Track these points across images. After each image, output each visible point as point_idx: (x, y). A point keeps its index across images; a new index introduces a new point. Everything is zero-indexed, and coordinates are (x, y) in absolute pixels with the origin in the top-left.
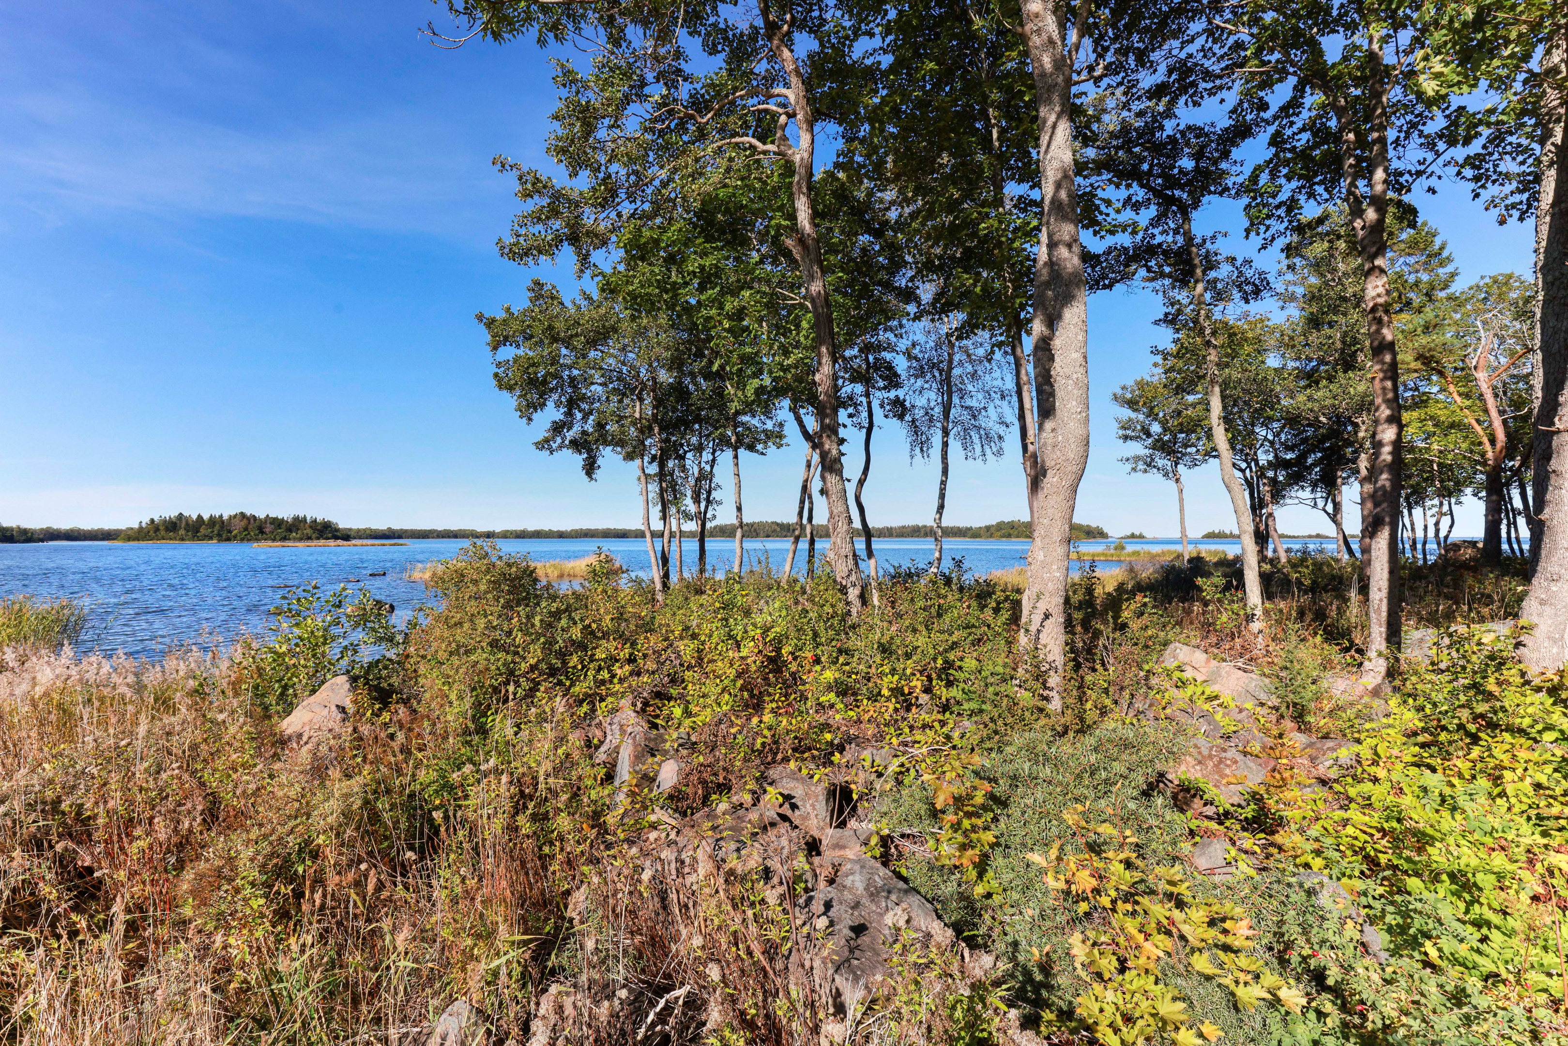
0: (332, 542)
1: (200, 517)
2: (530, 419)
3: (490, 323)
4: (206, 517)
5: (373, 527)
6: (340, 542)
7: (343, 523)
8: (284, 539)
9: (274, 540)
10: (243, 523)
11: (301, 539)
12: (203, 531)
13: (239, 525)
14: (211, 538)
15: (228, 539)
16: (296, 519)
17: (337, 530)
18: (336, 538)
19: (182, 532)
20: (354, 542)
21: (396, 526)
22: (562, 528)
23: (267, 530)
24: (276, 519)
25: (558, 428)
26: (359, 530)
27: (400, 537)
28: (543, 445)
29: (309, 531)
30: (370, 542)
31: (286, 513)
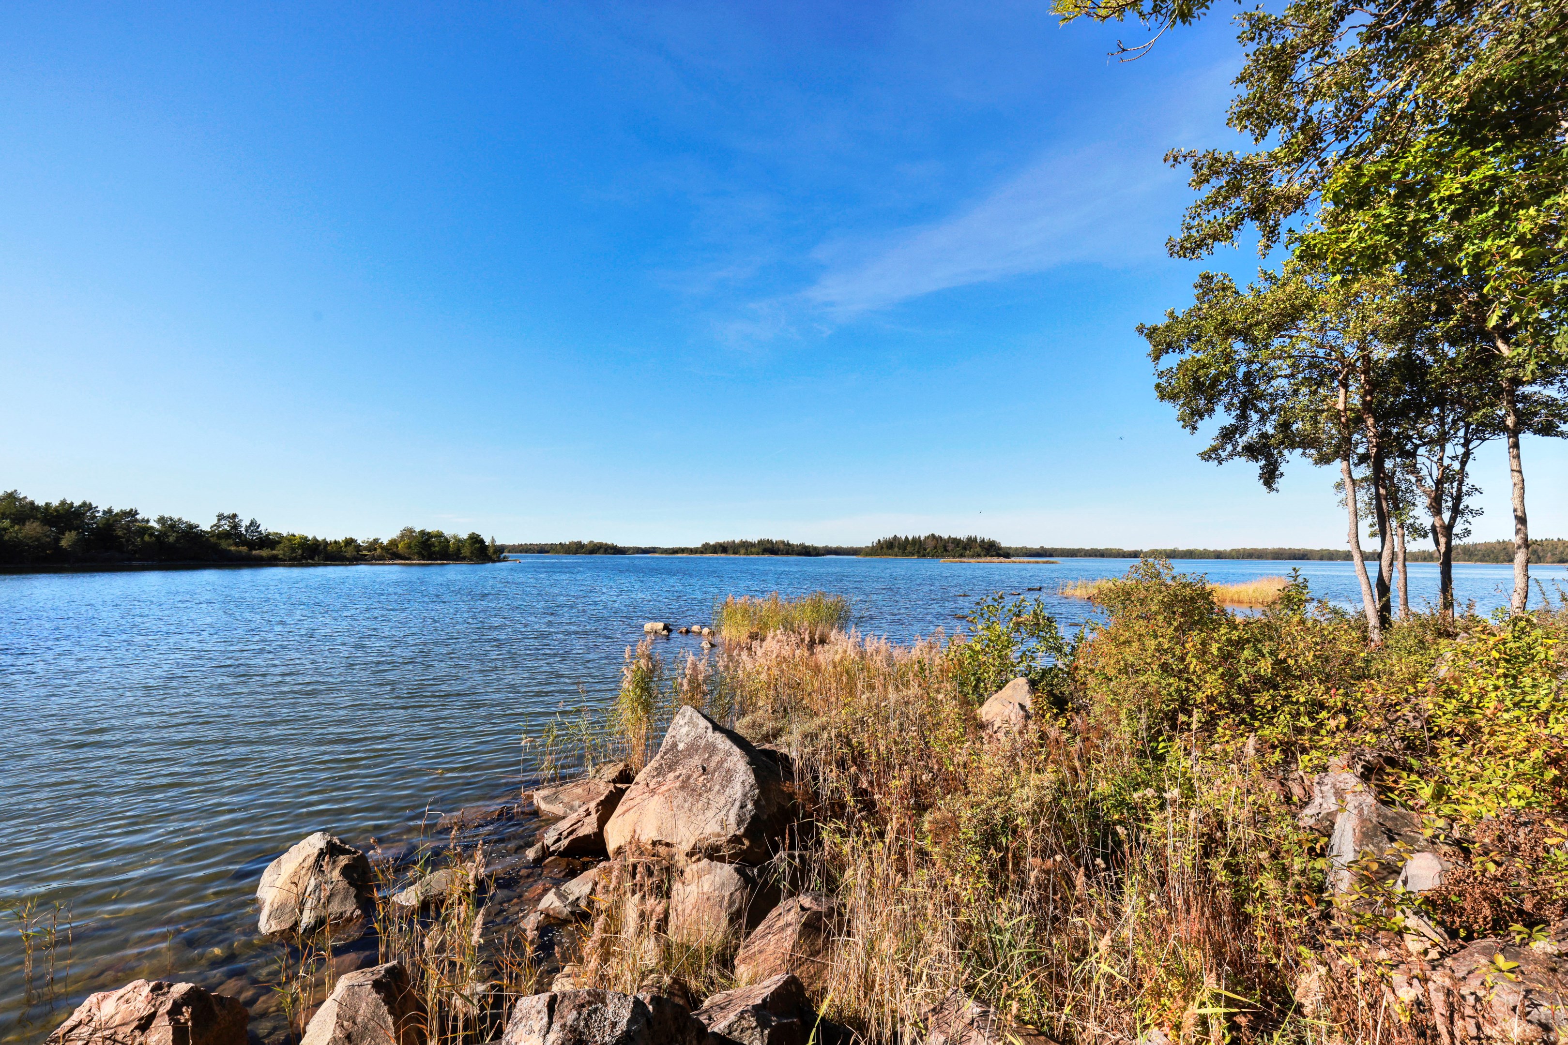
0: (995, 559)
1: (907, 538)
2: (1194, 428)
3: (1151, 333)
4: (910, 538)
5: (1028, 546)
6: (1002, 559)
7: (1005, 543)
8: (961, 556)
9: (954, 557)
10: (933, 543)
11: (973, 556)
12: (909, 549)
13: (931, 544)
14: (913, 555)
15: (924, 556)
16: (969, 539)
17: (1000, 548)
18: (999, 555)
19: (896, 549)
20: (1013, 559)
21: (1048, 546)
22: (1220, 548)
23: (949, 548)
24: (955, 539)
25: (1228, 434)
26: (1017, 549)
27: (1051, 556)
28: (1211, 454)
29: (978, 549)
30: (1026, 559)
31: (962, 534)
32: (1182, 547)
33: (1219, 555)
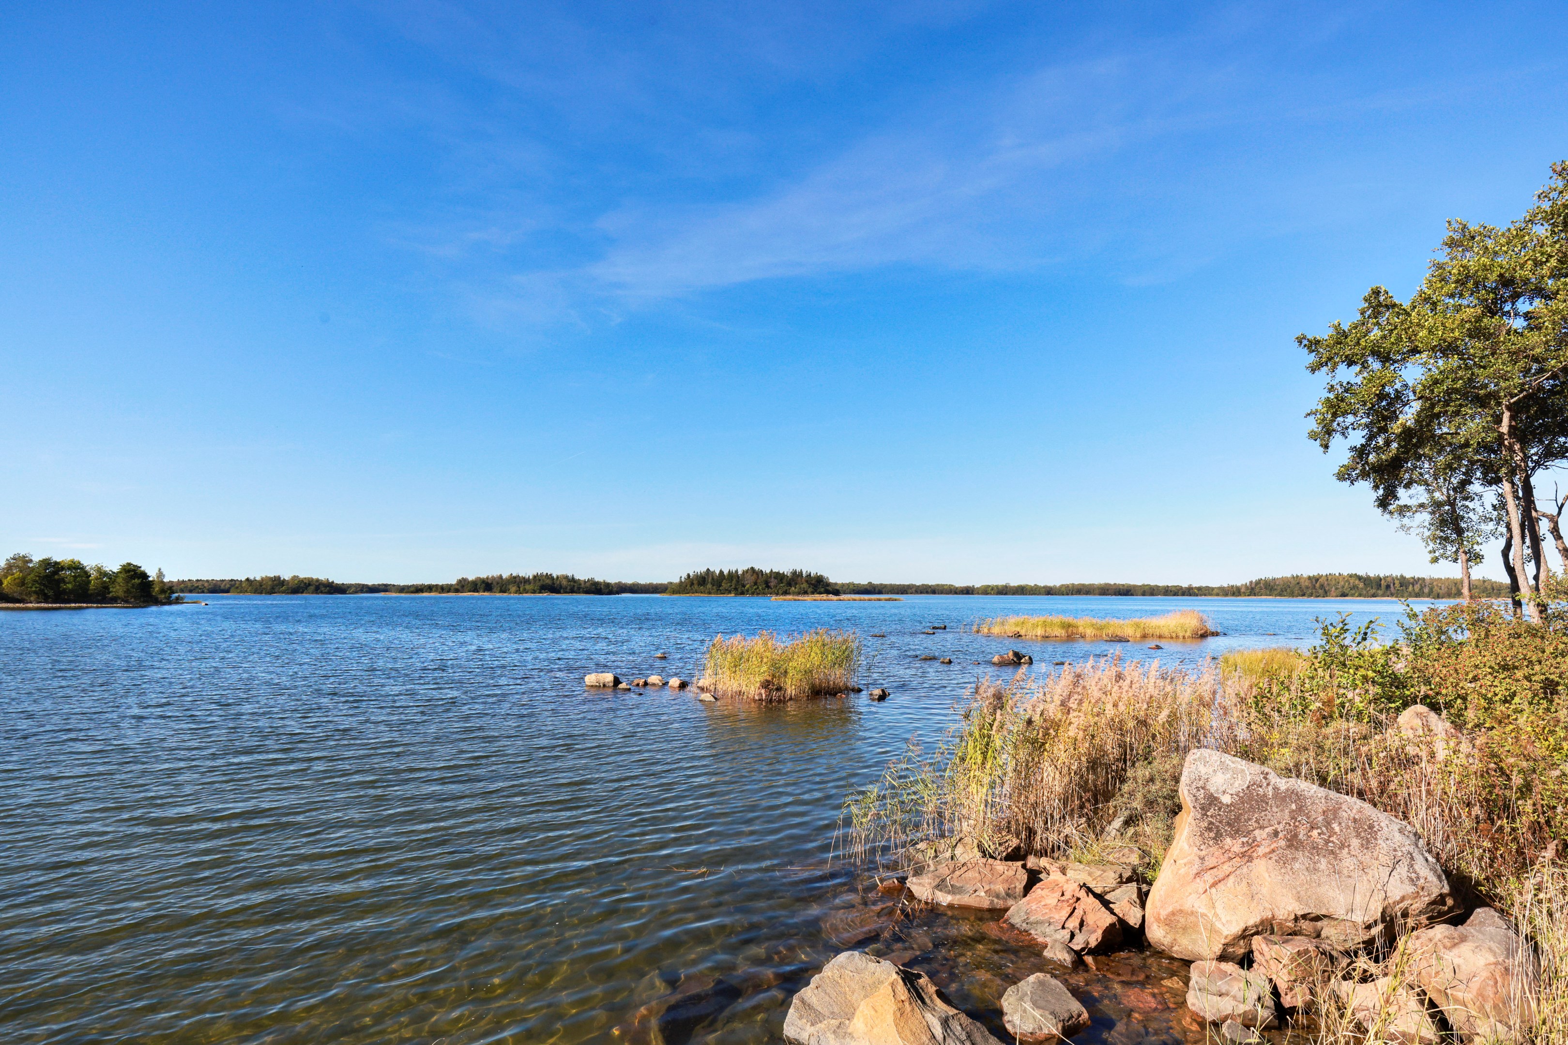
0: (824, 596)
1: (721, 572)
4: (726, 572)
5: (856, 582)
6: (831, 596)
7: (832, 578)
8: (786, 593)
9: (777, 594)
10: (753, 578)
11: (799, 594)
12: (725, 585)
13: (749, 581)
14: (730, 592)
15: (742, 593)
16: (794, 573)
17: (828, 584)
18: (828, 592)
19: (710, 586)
20: (843, 597)
21: (876, 581)
23: (772, 584)
24: (778, 573)
26: (843, 585)
27: (880, 593)
29: (805, 585)
30: (857, 597)
31: (785, 568)
32: (1014, 583)
33: (1049, 591)
